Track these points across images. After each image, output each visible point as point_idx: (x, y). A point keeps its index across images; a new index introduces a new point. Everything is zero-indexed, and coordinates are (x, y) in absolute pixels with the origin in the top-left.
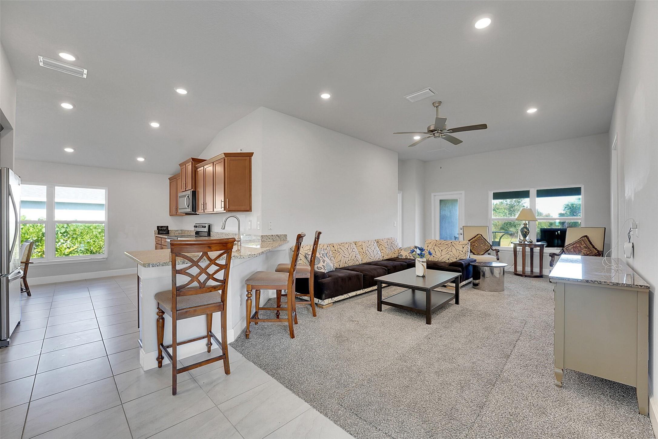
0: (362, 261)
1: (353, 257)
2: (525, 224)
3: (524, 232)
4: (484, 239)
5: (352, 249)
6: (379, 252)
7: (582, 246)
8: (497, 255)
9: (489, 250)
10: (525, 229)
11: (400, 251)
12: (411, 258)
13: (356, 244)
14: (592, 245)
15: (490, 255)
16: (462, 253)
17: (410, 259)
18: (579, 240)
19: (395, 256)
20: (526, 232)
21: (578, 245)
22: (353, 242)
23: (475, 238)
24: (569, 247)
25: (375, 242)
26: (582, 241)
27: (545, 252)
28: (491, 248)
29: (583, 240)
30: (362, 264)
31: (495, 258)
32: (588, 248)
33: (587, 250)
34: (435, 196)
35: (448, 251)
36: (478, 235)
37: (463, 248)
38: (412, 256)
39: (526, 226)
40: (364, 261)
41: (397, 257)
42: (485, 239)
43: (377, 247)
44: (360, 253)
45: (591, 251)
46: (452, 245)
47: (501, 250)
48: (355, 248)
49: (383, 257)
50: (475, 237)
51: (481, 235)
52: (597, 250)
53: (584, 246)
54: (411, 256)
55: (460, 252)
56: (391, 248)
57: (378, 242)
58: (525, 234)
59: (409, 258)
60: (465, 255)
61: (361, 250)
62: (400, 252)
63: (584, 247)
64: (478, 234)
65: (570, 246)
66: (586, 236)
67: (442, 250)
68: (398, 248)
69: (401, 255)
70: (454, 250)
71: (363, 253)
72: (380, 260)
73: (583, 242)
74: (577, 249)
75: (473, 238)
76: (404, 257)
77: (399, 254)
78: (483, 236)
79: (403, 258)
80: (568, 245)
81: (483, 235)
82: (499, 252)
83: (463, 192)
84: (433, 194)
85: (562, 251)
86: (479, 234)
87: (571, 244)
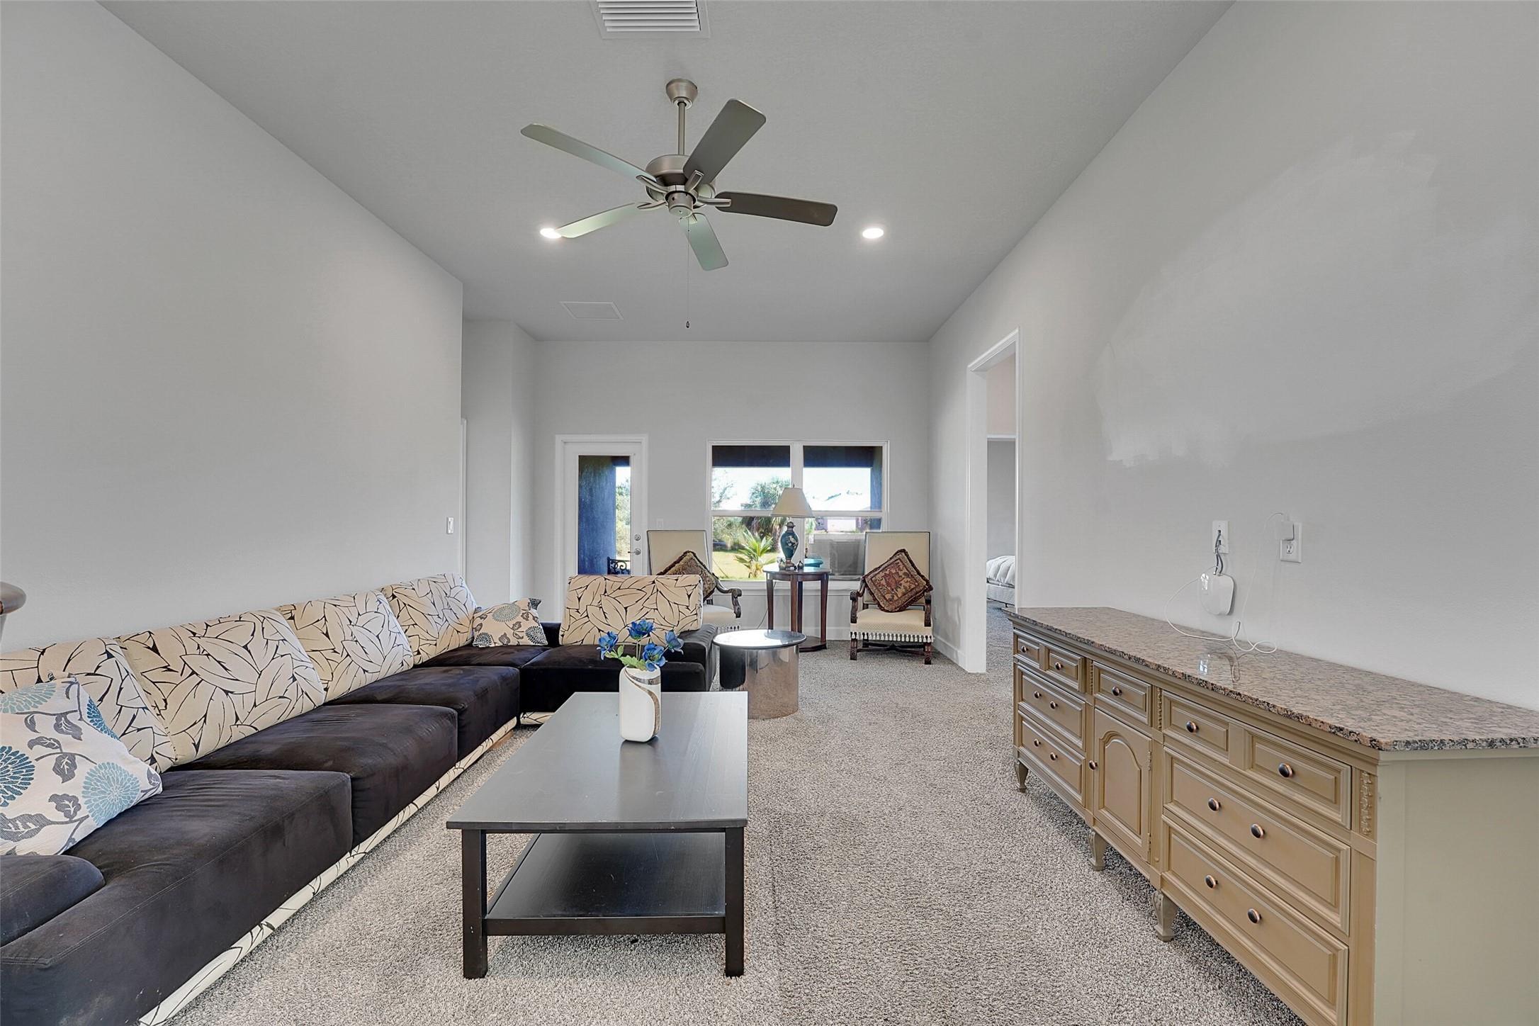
0: (326, 689)
1: (282, 683)
2: (791, 525)
3: (790, 545)
4: (699, 565)
5: (272, 645)
6: (403, 639)
7: (901, 573)
8: (736, 604)
9: (713, 591)
10: (791, 537)
11: (478, 621)
12: (522, 642)
13: (292, 618)
14: (915, 568)
15: (712, 604)
16: (687, 612)
17: (518, 645)
18: (893, 560)
19: (462, 640)
20: (793, 544)
21: (894, 571)
22: (278, 610)
23: (681, 563)
24: (876, 575)
25: (382, 597)
26: (899, 561)
27: (832, 588)
28: (716, 587)
29: (899, 559)
30: (325, 704)
31: (730, 612)
32: (912, 576)
33: (909, 580)
34: (565, 443)
35: (645, 611)
36: (686, 553)
37: (689, 596)
38: (526, 637)
39: (791, 529)
40: (337, 690)
41: (470, 645)
42: (702, 563)
43: (392, 618)
44: (312, 654)
45: (917, 582)
46: (655, 590)
47: (744, 590)
48: (291, 637)
49: (419, 653)
50: (681, 559)
51: (693, 553)
52: (924, 580)
53: (903, 571)
54: (521, 635)
55: (683, 609)
56: (447, 613)
57: (394, 597)
58: (792, 548)
59: (516, 643)
60: (695, 617)
61: (324, 643)
62: (481, 625)
63: (905, 574)
64: (685, 551)
65: (878, 573)
66: (903, 551)
67: (626, 608)
68: (471, 610)
69: (486, 637)
70: (663, 606)
71: (330, 655)
72: (405, 668)
73: (900, 564)
74: (892, 579)
75: (675, 563)
76: (496, 642)
77: (476, 634)
78: (698, 558)
79: (493, 645)
80: (873, 571)
81: (697, 555)
82: (740, 595)
83: (644, 439)
84: (559, 439)
85: (864, 585)
86: (689, 552)
87: (879, 567)
